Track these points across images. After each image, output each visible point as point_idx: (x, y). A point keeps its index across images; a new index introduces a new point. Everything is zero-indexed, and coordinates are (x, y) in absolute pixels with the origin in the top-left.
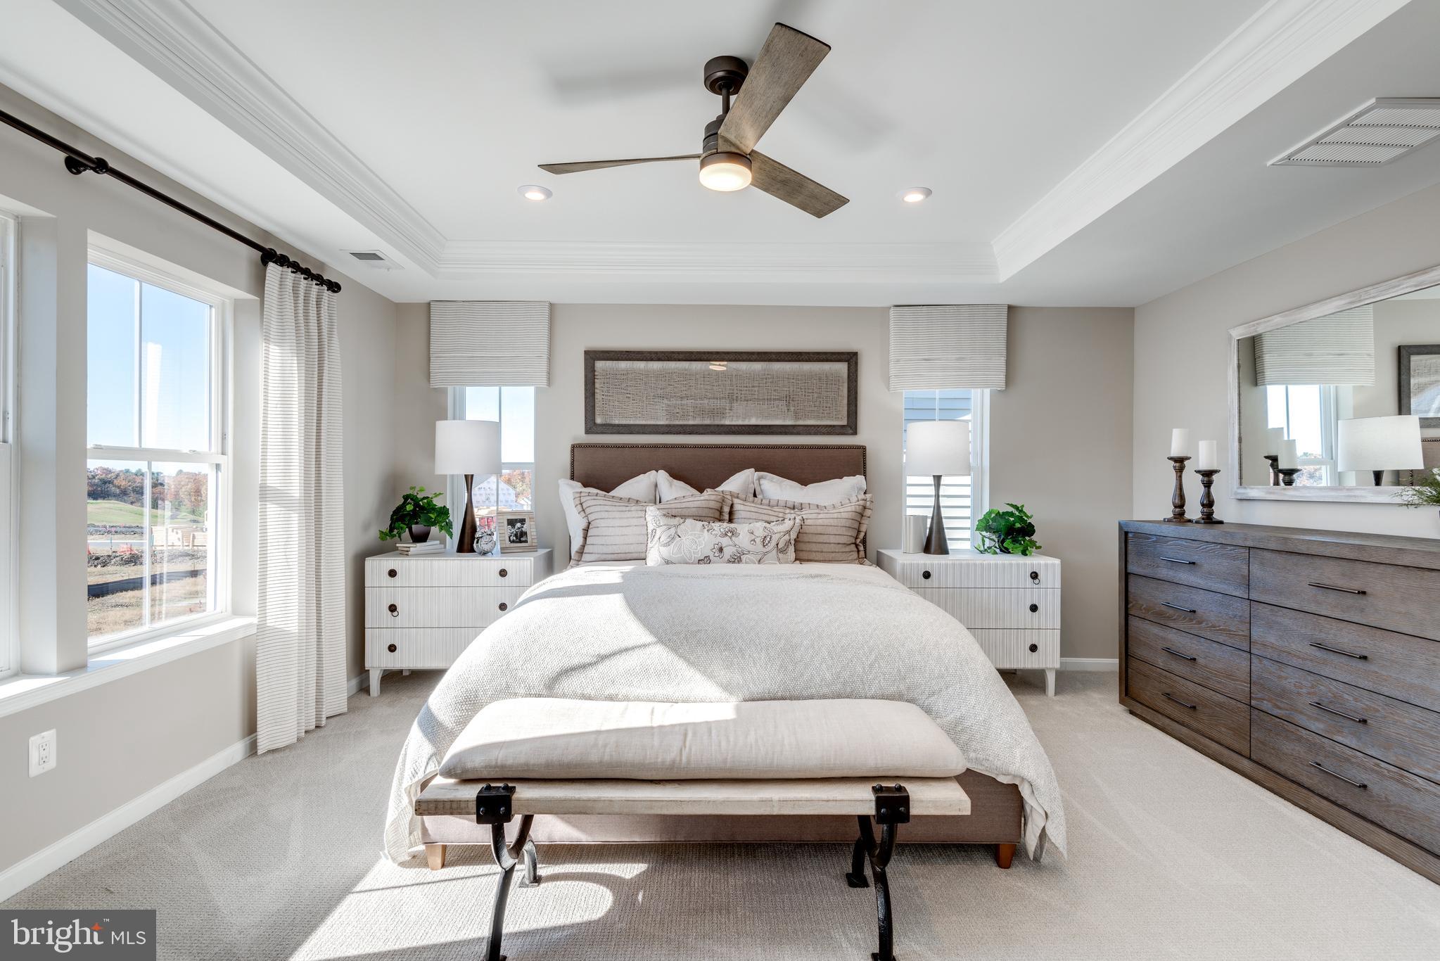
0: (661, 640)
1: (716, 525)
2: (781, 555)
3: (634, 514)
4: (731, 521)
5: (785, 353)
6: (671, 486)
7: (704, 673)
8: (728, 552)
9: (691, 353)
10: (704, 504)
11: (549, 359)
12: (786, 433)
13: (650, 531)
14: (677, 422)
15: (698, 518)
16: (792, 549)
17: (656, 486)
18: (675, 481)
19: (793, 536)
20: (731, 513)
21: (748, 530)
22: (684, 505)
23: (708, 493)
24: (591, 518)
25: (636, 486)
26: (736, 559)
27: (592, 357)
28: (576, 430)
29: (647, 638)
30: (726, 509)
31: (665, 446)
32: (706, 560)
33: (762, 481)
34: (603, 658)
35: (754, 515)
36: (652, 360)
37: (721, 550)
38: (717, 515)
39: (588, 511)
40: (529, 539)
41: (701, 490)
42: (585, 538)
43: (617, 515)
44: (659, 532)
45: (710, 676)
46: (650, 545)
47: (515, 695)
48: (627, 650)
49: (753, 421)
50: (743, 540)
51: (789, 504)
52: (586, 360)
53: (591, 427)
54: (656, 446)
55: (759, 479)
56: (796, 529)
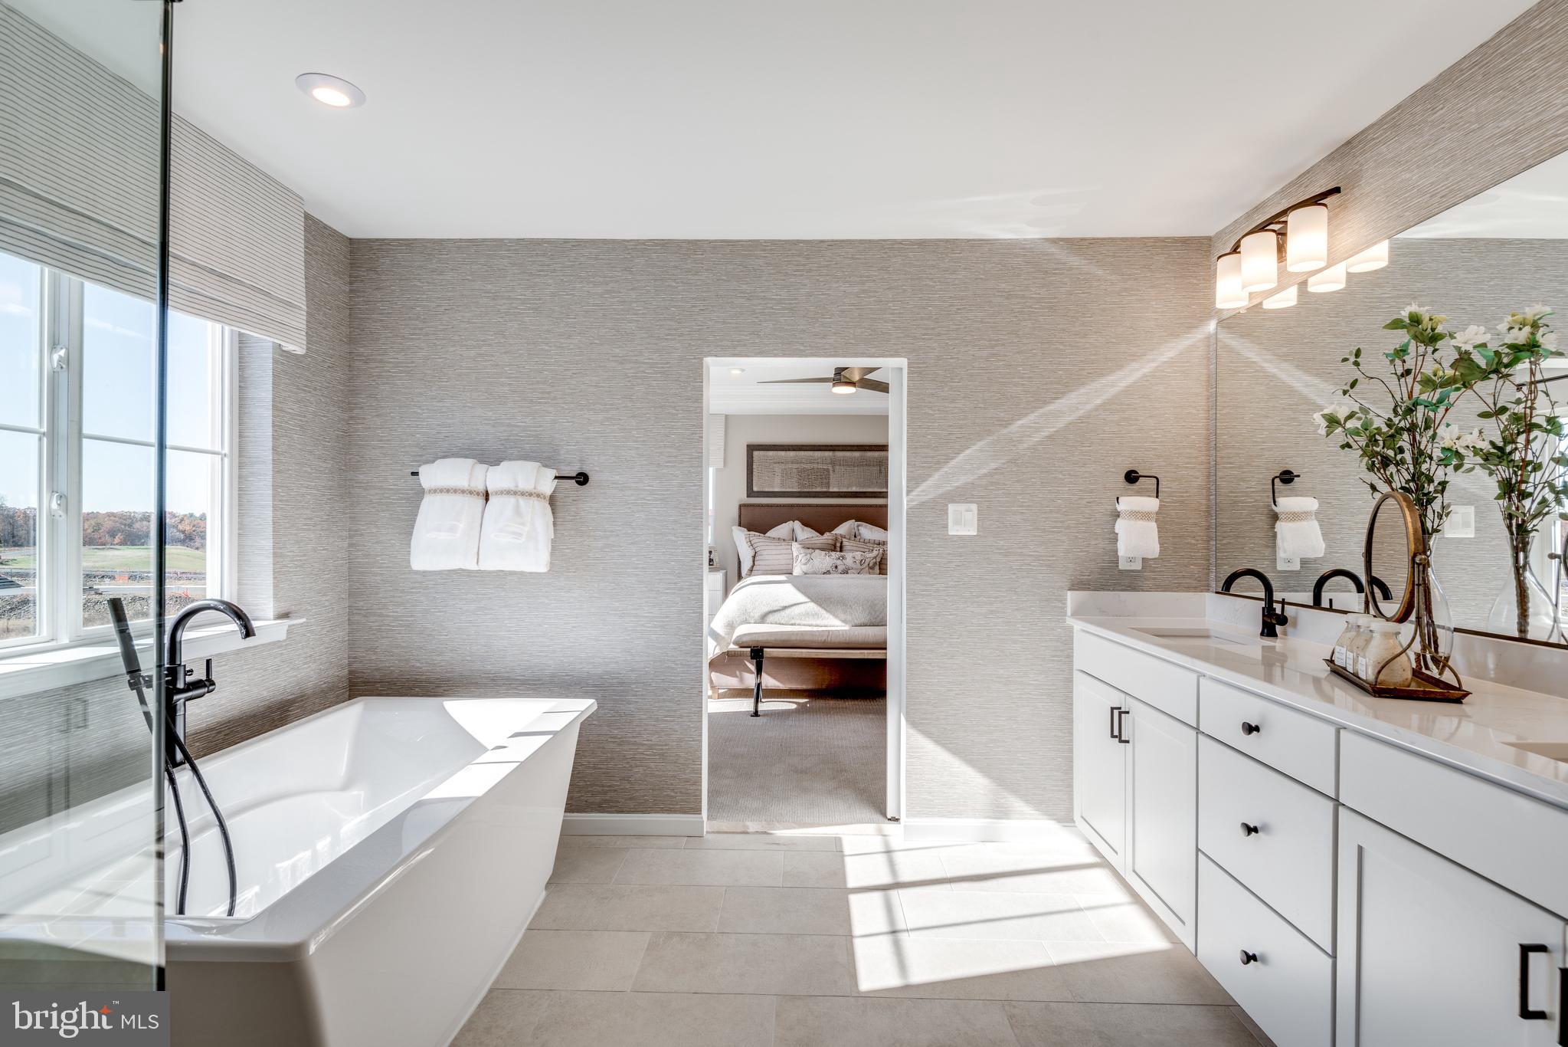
0: (812, 601)
1: (833, 553)
2: (871, 570)
3: (784, 547)
4: (841, 551)
5: (875, 446)
6: (803, 530)
7: (834, 615)
8: (841, 568)
9: (815, 446)
10: (825, 541)
11: (725, 450)
12: (875, 497)
13: (794, 556)
14: (805, 490)
15: (822, 549)
16: (877, 567)
17: (793, 530)
18: (806, 528)
19: (878, 560)
20: (841, 547)
21: (851, 557)
22: (813, 542)
23: (827, 535)
24: (757, 550)
25: (782, 530)
26: (845, 572)
27: (751, 449)
28: (741, 495)
29: (807, 600)
30: (838, 545)
31: (798, 506)
32: (828, 572)
33: (860, 528)
34: (785, 608)
35: (855, 548)
36: (789, 450)
37: (836, 567)
38: (833, 548)
39: (755, 545)
40: (715, 564)
41: (822, 534)
42: (754, 562)
43: (773, 547)
44: (800, 557)
45: (836, 617)
46: (795, 564)
47: (750, 623)
48: (798, 604)
49: (854, 489)
50: (849, 561)
51: (877, 542)
52: (747, 451)
53: (751, 493)
54: (792, 506)
55: (858, 526)
56: (880, 556)
